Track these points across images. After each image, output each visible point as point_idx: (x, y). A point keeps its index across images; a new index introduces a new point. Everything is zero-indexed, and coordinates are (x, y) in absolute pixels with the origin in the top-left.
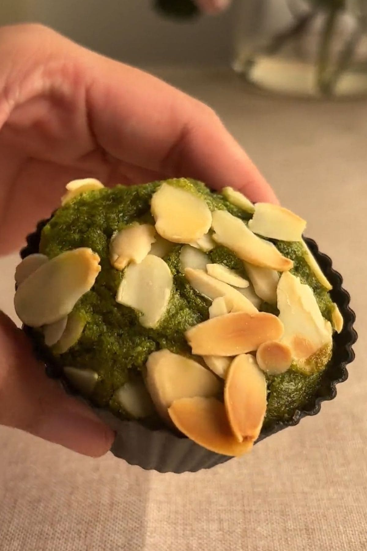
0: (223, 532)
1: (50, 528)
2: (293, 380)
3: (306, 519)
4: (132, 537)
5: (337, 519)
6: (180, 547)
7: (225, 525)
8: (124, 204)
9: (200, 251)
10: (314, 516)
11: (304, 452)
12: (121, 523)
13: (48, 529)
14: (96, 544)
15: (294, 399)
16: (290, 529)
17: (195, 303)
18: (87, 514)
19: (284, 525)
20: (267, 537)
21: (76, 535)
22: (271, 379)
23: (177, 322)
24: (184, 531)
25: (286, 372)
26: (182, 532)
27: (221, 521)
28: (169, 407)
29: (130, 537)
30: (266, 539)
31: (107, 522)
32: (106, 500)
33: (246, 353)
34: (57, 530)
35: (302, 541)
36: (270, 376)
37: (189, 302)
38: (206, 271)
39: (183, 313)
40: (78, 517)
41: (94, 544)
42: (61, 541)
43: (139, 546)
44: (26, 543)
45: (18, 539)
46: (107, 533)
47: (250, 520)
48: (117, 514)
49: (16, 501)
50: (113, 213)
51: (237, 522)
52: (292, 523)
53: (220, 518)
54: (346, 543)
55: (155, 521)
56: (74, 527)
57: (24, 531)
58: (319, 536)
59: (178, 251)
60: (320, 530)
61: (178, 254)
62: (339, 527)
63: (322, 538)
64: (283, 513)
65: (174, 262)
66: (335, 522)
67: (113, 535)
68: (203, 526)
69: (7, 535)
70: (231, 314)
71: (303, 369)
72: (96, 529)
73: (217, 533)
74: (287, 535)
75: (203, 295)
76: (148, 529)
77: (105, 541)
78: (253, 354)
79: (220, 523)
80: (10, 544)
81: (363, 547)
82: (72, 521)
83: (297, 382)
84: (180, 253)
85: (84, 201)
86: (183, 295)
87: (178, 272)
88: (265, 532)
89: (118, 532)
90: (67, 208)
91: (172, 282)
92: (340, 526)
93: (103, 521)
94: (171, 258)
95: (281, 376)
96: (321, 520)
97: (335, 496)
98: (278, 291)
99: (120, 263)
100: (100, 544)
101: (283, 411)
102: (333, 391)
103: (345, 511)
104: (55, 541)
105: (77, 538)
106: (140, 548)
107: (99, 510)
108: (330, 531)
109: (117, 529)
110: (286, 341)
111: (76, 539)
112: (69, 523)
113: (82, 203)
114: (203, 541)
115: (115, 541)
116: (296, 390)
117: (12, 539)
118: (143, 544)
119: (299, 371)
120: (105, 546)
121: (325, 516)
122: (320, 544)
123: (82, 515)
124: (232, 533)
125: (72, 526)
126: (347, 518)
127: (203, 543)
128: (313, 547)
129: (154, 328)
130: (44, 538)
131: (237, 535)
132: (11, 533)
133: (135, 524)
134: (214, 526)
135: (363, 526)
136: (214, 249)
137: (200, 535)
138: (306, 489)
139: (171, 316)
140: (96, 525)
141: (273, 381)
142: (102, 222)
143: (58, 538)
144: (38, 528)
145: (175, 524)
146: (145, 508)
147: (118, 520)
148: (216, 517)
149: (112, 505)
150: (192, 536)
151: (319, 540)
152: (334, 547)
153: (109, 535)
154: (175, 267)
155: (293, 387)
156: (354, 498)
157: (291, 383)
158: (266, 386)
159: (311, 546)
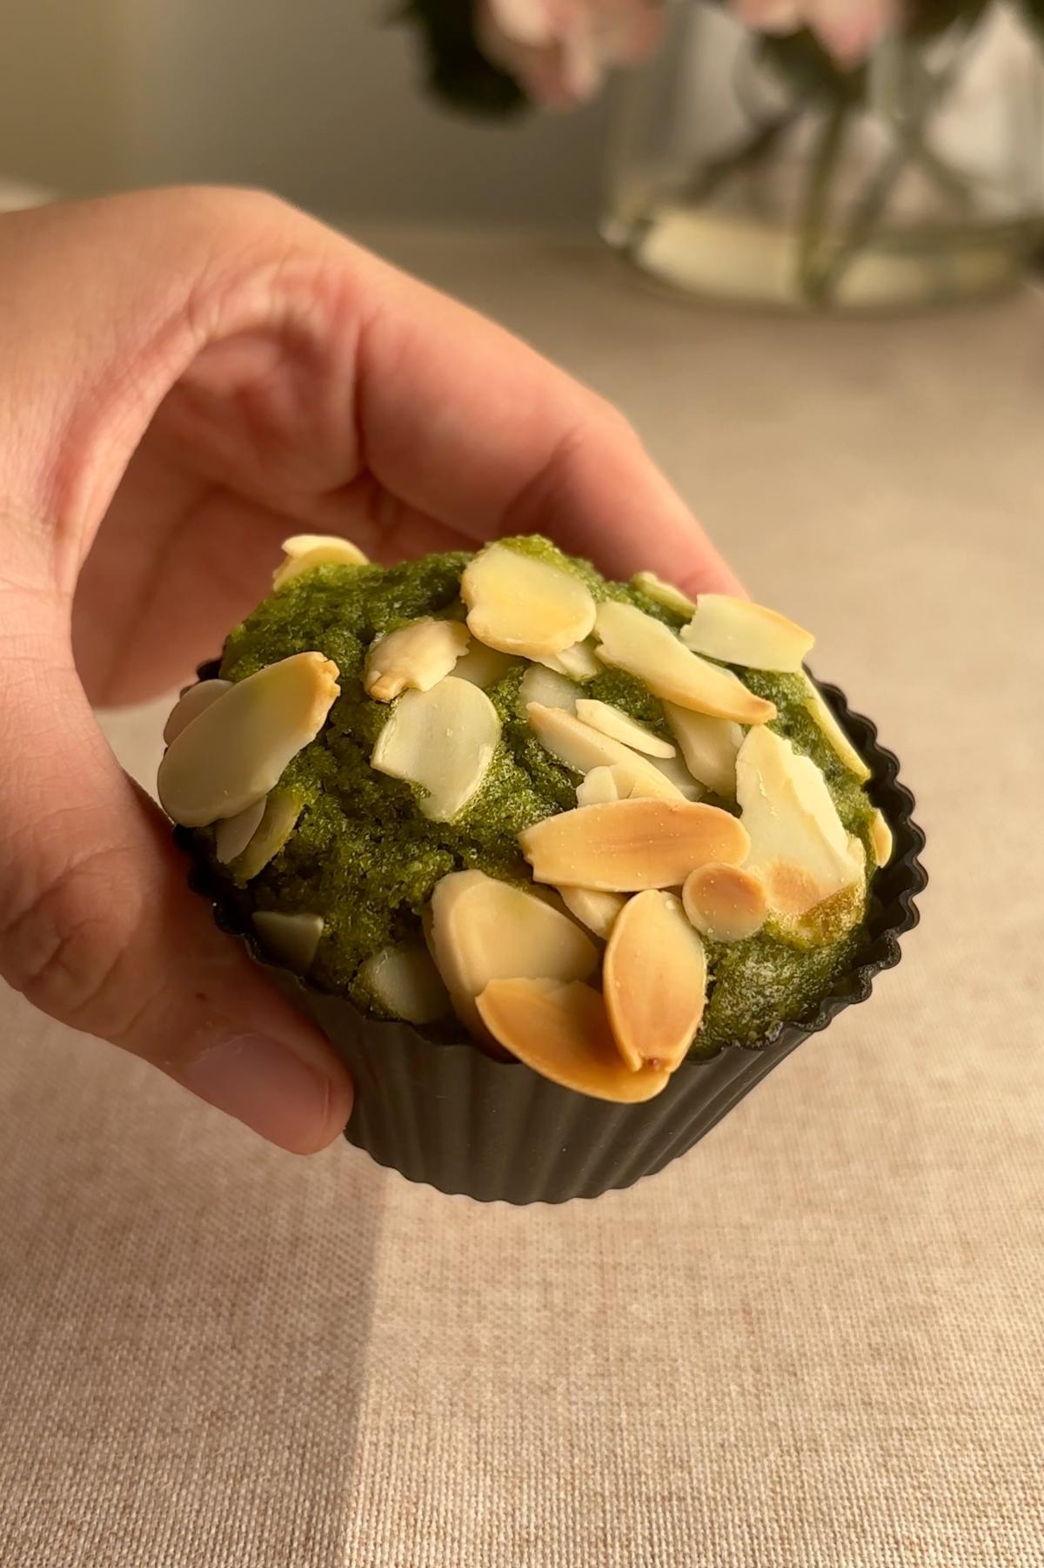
0: (552, 1311)
1: (149, 1291)
2: (770, 959)
3: (746, 1287)
4: (339, 1319)
5: (818, 1291)
6: (449, 1344)
7: (557, 1297)
8: (406, 586)
9: (567, 679)
10: (764, 1282)
11: (745, 1132)
12: (314, 1285)
13: (145, 1295)
14: (257, 1332)
15: (772, 1001)
16: (707, 1309)
17: (549, 781)
18: (237, 1262)
19: (692, 1300)
20: (652, 1328)
21: (210, 1309)
22: (719, 951)
23: (504, 815)
24: (459, 1307)
25: (753, 938)
26: (456, 1309)
27: (547, 1286)
28: (478, 994)
29: (334, 1319)
30: (650, 1331)
31: (282, 1283)
32: (282, 1229)
33: (660, 890)
34: (166, 1296)
35: (735, 1337)
36: (715, 944)
37: (534, 779)
38: (575, 714)
39: (519, 797)
40: (216, 1268)
41: (251, 1332)
42: (173, 1324)
43: (356, 1340)
44: (93, 1325)
45: (74, 1315)
46: (281, 1308)
47: (616, 1286)
48: (307, 1264)
49: (71, 1230)
50: (379, 601)
51: (584, 1290)
52: (712, 1295)
53: (544, 1280)
54: (837, 1345)
55: (395, 1281)
56: (205, 1291)
57: (88, 1296)
58: (773, 1327)
59: (517, 677)
60: (778, 1313)
61: (516, 682)
62: (821, 1309)
63: (780, 1332)
64: (692, 1274)
65: (507, 699)
66: (813, 1296)
67: (295, 1312)
68: (506, 1296)
69: (50, 1305)
70: (630, 801)
71: (794, 934)
72: (256, 1299)
73: (536, 1314)
74: (699, 1324)
75: (566, 764)
76: (378, 1301)
77: (278, 1326)
78: (676, 891)
79: (546, 1289)
80: (56, 1326)
81: (876, 1357)
82: (201, 1277)
83: (779, 962)
84: (520, 683)
85: (322, 583)
86: (520, 763)
87: (513, 717)
88: (649, 1315)
89: (307, 1306)
90: (285, 594)
91: (498, 737)
92: (825, 1306)
93: (272, 1279)
94: (499, 689)
95: (740, 947)
96: (779, 1291)
97: (815, 1237)
98: (738, 765)
99: (383, 687)
100: (266, 1332)
101: (746, 1025)
102: (864, 986)
103: (836, 1270)
104: (160, 1324)
105: (212, 1318)
106: (357, 1344)
107: (264, 1253)
108: (800, 1316)
109: (304, 1298)
110: (756, 870)
111: (208, 1319)
112: (194, 1282)
113: (316, 586)
114: (505, 1333)
115: (300, 1326)
116: (777, 981)
117: (60, 1314)
118: (364, 1335)
119: (783, 938)
120: (276, 1337)
121: (790, 1282)
122: (776, 1346)
123: (224, 1263)
124: (572, 1315)
125: (201, 1290)
126: (841, 1288)
127: (503, 1336)
128: (760, 1352)
129: (453, 823)
130: (134, 1315)
131: (583, 1320)
132: (58, 1301)
133: (347, 1289)
134: (532, 1298)
135: (877, 1307)
136: (598, 677)
137: (499, 1318)
138: (747, 1219)
139: (488, 803)
140: (257, 1290)
141: (723, 956)
142: (355, 616)
143: (166, 1315)
144: (121, 1292)
145: (440, 1291)
146: (372, 1251)
147: (307, 1279)
148: (536, 1278)
149: (295, 1242)
150: (480, 1321)
151: (774, 1336)
152: (809, 1354)
153: (286, 1312)
154: (508, 707)
155: (770, 973)
156: (856, 1243)
157: (766, 964)
158: (705, 967)
159: (756, 1351)
